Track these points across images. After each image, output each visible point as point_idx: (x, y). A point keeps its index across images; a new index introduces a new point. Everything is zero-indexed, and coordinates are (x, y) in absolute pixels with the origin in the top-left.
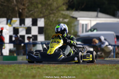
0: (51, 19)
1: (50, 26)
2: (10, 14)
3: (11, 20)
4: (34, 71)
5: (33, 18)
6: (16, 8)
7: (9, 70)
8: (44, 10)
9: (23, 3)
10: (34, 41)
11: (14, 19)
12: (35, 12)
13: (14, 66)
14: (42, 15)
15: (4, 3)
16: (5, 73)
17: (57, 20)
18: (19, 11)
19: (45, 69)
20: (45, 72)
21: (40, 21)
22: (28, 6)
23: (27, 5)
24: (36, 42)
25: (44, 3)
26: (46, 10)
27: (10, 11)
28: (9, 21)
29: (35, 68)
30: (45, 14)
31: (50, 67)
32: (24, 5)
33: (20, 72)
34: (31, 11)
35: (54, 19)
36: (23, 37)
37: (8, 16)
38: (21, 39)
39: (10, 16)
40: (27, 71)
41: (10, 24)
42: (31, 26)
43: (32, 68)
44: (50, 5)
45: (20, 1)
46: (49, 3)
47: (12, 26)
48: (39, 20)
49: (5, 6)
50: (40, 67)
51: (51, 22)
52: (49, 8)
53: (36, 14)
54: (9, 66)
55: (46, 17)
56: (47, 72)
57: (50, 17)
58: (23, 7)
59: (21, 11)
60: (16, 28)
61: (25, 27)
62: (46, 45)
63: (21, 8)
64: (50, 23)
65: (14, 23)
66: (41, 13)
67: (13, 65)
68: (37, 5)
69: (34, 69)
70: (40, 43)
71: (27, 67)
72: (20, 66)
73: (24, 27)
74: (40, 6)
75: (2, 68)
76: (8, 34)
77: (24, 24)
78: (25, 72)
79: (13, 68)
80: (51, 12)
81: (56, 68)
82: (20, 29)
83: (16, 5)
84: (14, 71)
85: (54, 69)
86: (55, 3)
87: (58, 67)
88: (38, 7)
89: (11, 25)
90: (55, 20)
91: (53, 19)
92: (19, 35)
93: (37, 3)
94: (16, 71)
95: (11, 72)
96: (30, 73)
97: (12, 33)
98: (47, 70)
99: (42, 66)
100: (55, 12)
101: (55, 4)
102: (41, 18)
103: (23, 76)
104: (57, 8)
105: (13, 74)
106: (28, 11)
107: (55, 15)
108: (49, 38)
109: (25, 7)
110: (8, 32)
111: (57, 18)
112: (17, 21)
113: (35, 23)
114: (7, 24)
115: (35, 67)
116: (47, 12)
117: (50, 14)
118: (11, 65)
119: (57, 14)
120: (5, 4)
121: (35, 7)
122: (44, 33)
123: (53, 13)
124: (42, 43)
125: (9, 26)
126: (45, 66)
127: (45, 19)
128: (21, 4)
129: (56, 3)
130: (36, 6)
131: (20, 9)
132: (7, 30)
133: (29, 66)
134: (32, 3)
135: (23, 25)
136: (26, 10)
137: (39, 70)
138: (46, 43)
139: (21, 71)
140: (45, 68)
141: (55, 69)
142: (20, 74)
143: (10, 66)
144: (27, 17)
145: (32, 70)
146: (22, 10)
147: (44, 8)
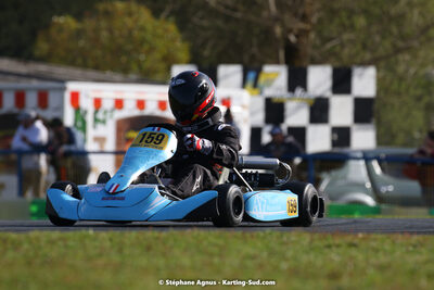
0: (401, 69)
1: (399, 94)
2: (255, 50)
3: (259, 71)
4: (335, 257)
5: (338, 64)
6: (278, 30)
7: (248, 250)
8: (377, 38)
9: (301, 11)
10: (337, 150)
11: (268, 69)
12: (342, 46)
13: (264, 238)
14: (368, 56)
15: (235, 10)
16: (233, 261)
17: (422, 72)
18: (288, 40)
19: (376, 251)
20: (373, 260)
21: (361, 75)
22: (320, 21)
23: (314, 19)
24: (345, 150)
25: (376, 11)
26: (383, 38)
27: (255, 41)
28: (251, 76)
29: (338, 246)
30: (381, 52)
31: (394, 242)
32: (304, 18)
33: (286, 260)
34: (330, 39)
35: (412, 71)
36: (299, 133)
37: (246, 58)
38: (290, 139)
39: (253, 57)
40: (312, 256)
41: (255, 85)
42: (328, 94)
43: (329, 246)
44: (400, 18)
45: (290, 3)
46: (393, 11)
47: (261, 93)
48: (357, 72)
49: (237, 20)
50: (356, 241)
51: (401, 79)
52: (395, 30)
53: (346, 52)
54: (248, 235)
55: (382, 64)
56: (382, 259)
57: (397, 62)
58: (302, 25)
59: (292, 38)
60: (275, 100)
61: (307, 100)
62: (380, 164)
63: (295, 31)
64: (395, 86)
65: (269, 83)
66: (364, 47)
67: (261, 234)
68: (349, 17)
69: (334, 248)
70: (359, 155)
71: (312, 241)
72: (285, 239)
73: (303, 99)
74: (361, 21)
75: (221, 242)
76: (245, 121)
77: (304, 85)
78: (304, 259)
79: (259, 244)
80: (400, 44)
81: (415, 246)
82: (290, 106)
83: (277, 20)
84: (265, 254)
85: (408, 252)
86: (416, 12)
87: (422, 245)
88: (352, 27)
89: (256, 91)
90: (416, 73)
91: (407, 71)
92: (284, 127)
93: (351, 13)
94: (272, 253)
95: (253, 257)
96: (319, 262)
97: (259, 119)
98: (381, 255)
99: (363, 239)
100: (415, 44)
101: (415, 17)
102: (364, 64)
103: (294, 272)
104: (425, 30)
105: (261, 266)
106: (318, 42)
107: (415, 57)
108: (393, 137)
109: (308, 27)
110: (246, 113)
111: (423, 65)
112: (277, 74)
113: (342, 83)
114: (244, 85)
115: (338, 241)
116: (387, 44)
117: (398, 51)
118: (255, 234)
119: (422, 53)
120: (238, 15)
121: (343, 25)
122: (374, 120)
123: (408, 49)
124: (367, 157)
125: (252, 94)
126: (375, 240)
127: (378, 70)
128: (296, 15)
129: (421, 14)
130: (347, 23)
131: (290, 31)
132: (243, 107)
133: (316, 236)
134: (333, 13)
135: (299, 91)
136: (312, 36)
137: (353, 252)
138: (383, 156)
139: (290, 254)
140: (374, 244)
141: (411, 248)
142: (284, 266)
143: (252, 237)
144: (315, 62)
145: (327, 250)
146: (297, 36)
147: (374, 28)
